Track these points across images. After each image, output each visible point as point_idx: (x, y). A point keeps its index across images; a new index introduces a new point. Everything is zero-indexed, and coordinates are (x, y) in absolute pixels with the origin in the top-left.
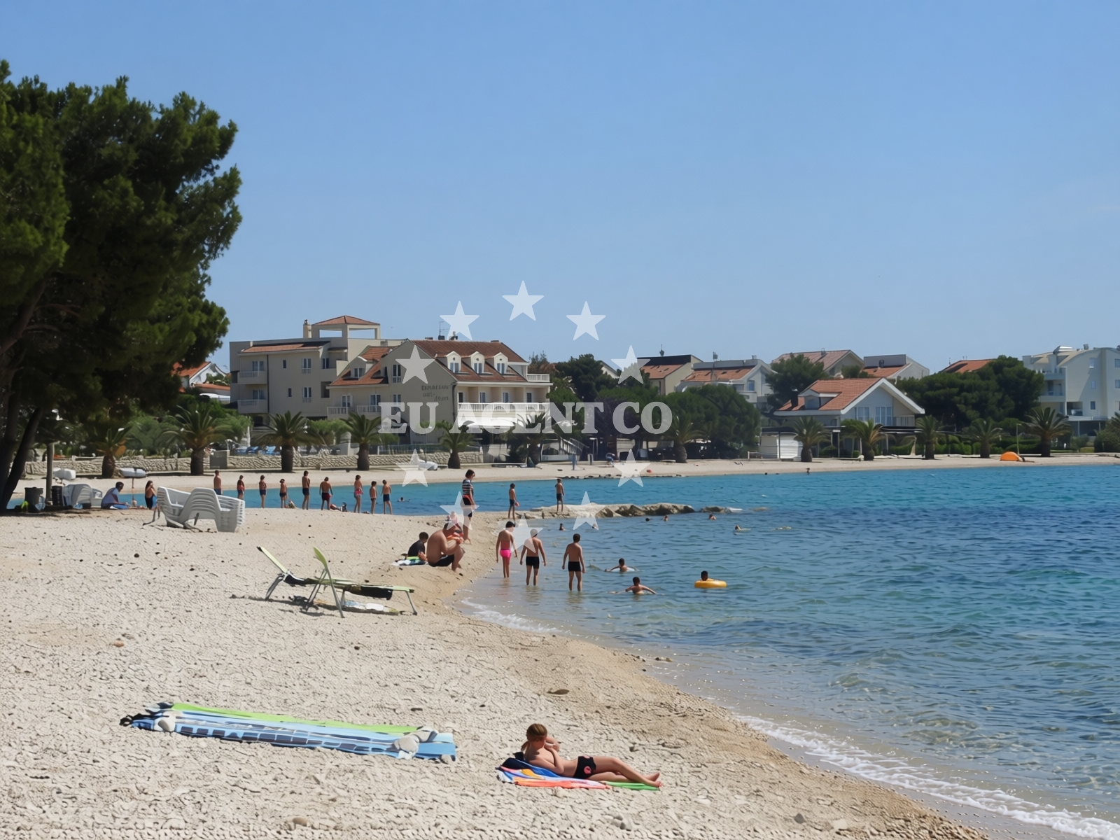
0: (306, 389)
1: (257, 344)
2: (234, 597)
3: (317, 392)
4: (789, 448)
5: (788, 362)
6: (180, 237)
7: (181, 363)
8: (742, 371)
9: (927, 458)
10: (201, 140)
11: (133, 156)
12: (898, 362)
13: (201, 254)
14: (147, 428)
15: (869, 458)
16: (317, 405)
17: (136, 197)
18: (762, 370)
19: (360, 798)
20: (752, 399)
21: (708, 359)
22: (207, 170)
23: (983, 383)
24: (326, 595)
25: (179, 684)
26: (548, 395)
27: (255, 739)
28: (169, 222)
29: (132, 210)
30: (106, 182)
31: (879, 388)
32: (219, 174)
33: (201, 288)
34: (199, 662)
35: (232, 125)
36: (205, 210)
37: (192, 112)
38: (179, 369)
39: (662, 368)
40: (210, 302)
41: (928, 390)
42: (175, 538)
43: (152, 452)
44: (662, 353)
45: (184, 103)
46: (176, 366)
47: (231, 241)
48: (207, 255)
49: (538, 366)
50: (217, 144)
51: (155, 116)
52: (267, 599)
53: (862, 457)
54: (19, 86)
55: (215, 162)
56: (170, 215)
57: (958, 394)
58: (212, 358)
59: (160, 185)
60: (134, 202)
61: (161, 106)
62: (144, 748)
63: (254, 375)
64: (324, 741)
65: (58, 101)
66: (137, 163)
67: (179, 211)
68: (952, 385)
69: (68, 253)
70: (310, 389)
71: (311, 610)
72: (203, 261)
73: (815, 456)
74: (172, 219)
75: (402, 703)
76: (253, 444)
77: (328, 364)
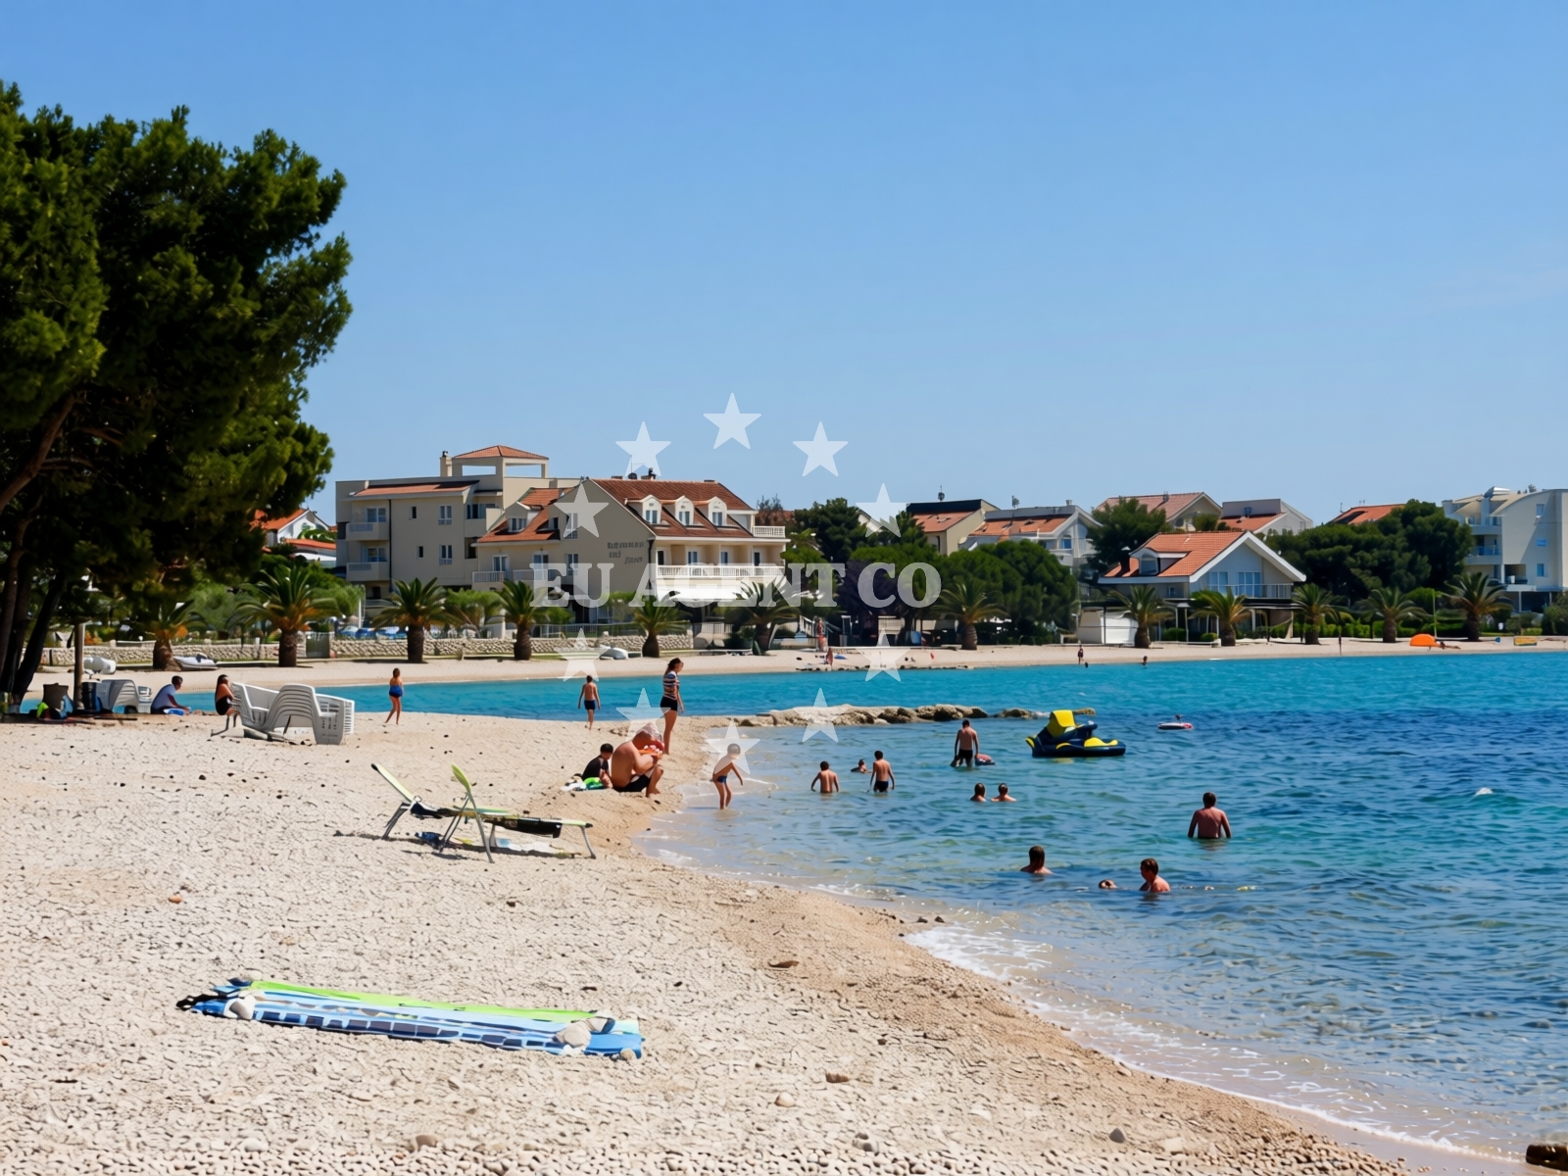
0: (444, 547)
1: (373, 485)
2: (338, 834)
3: (459, 551)
4: (1117, 629)
5: (1116, 508)
6: (263, 335)
7: (266, 510)
8: (1053, 522)
9: (1308, 642)
10: (292, 198)
11: (197, 220)
12: (1267, 510)
13: (293, 360)
14: (219, 601)
15: (1228, 642)
16: (459, 569)
17: (201, 278)
18: (1081, 521)
19: (509, 1108)
20: (1067, 561)
21: (1006, 505)
22: (302, 240)
23: (1387, 539)
24: (469, 832)
25: (261, 955)
26: (783, 555)
27: (364, 1029)
28: (249, 313)
29: (196, 298)
30: (157, 257)
31: (1244, 545)
32: (319, 246)
33: (294, 405)
34: (287, 924)
35: (338, 176)
36: (299, 298)
37: (280, 156)
38: (263, 519)
39: (943, 517)
40: (308, 426)
41: (1311, 548)
42: (256, 754)
43: (223, 636)
44: (941, 496)
45: (269, 145)
46: (259, 514)
47: (336, 340)
48: (302, 361)
49: (769, 515)
50: (316, 203)
51: (228, 163)
52: (386, 837)
53: (1219, 641)
54: (35, 120)
55: (313, 230)
56: (250, 303)
57: (1352, 553)
58: (308, 503)
59: (235, 260)
60: (199, 286)
61: (237, 150)
62: (210, 1041)
63: (370, 528)
64: (461, 1031)
65: (90, 141)
66: (200, 229)
67: (262, 298)
68: (1343, 541)
69: (105, 356)
70: (450, 547)
71: (446, 851)
72: (296, 370)
73: (1153, 639)
74: (253, 311)
75: (570, 979)
76: (366, 624)
77: (475, 512)
